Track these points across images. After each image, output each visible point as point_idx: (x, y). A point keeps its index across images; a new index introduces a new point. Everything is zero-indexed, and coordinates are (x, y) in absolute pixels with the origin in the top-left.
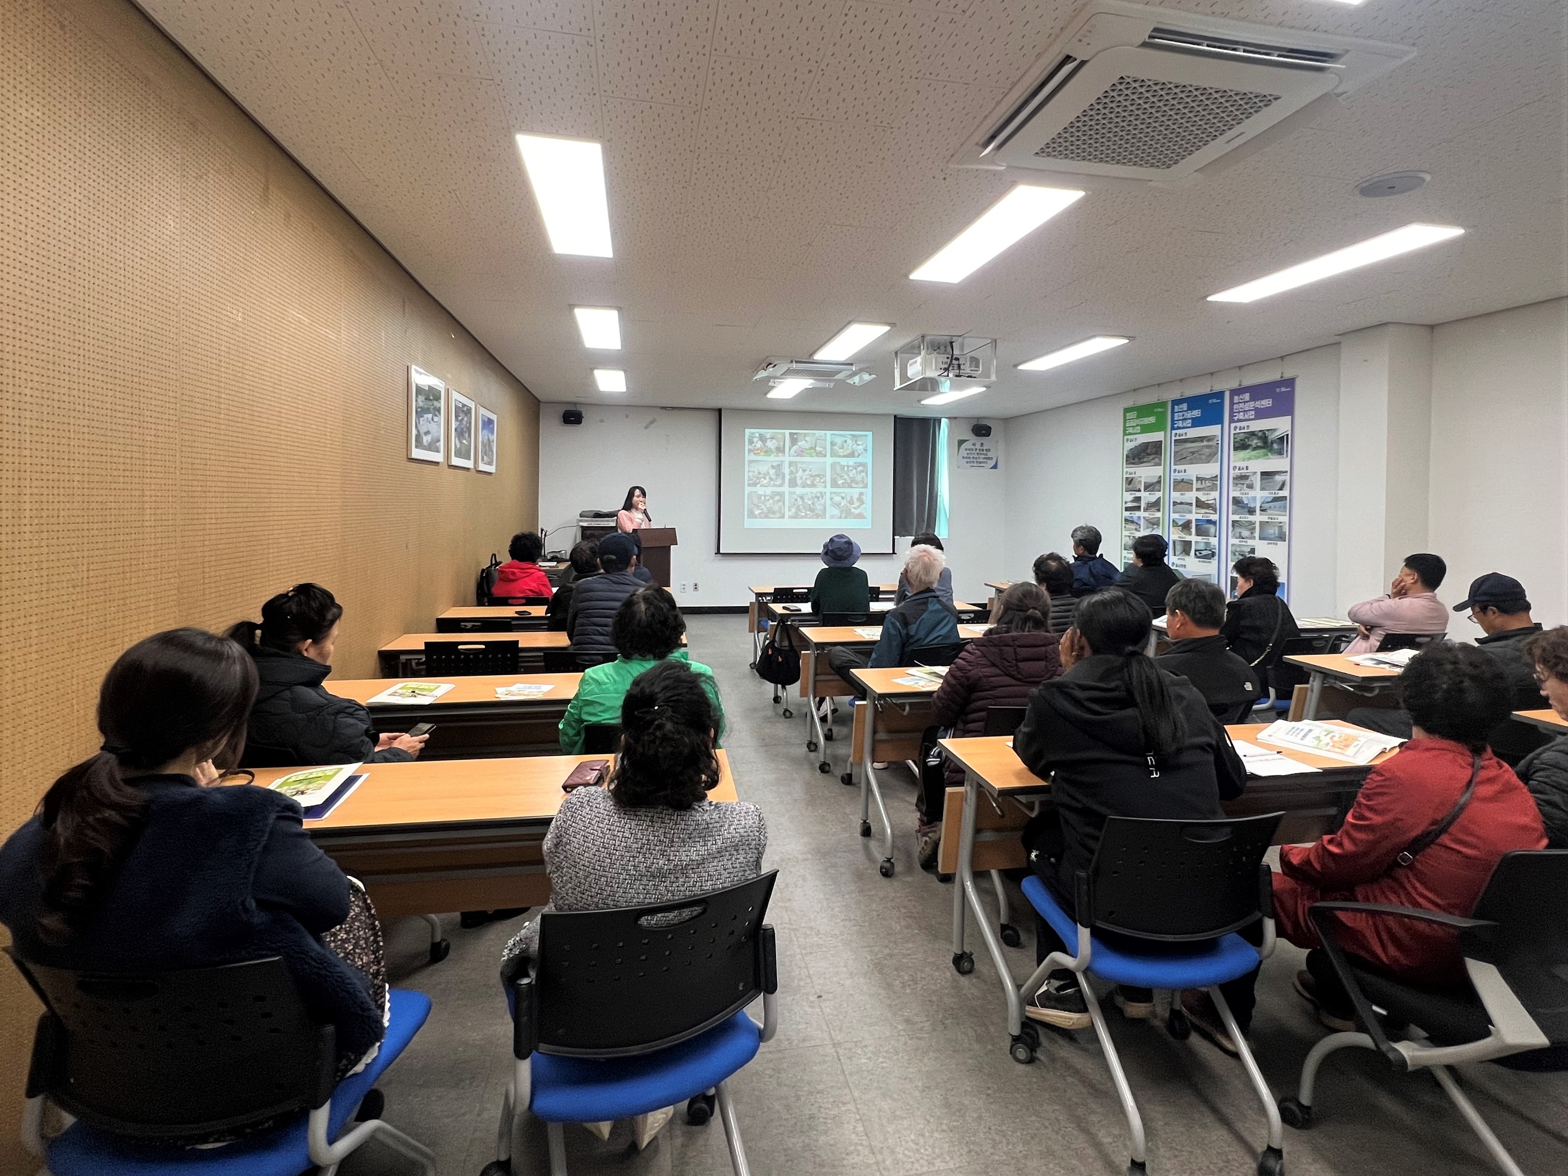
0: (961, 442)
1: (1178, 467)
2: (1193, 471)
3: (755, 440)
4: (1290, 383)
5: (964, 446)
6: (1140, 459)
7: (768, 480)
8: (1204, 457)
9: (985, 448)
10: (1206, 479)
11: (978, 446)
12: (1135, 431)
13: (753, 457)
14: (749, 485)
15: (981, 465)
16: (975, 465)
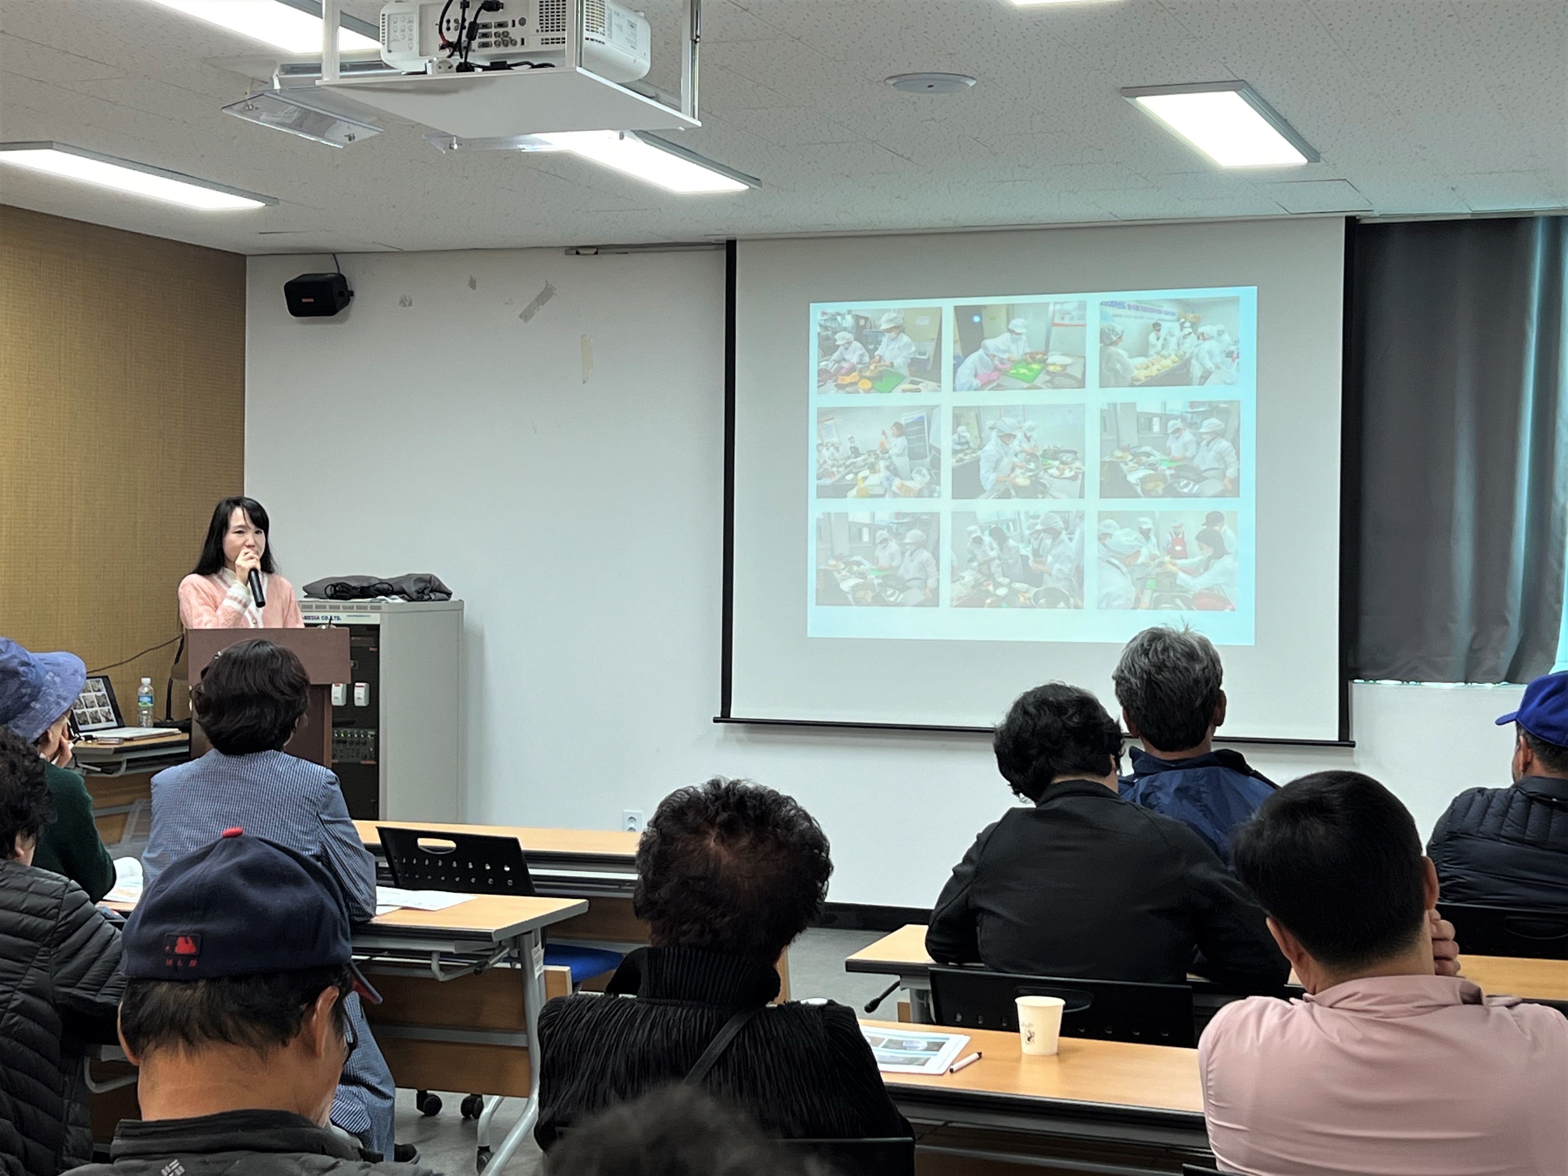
3: (841, 338)
7: (883, 473)
13: (831, 398)
14: (822, 493)
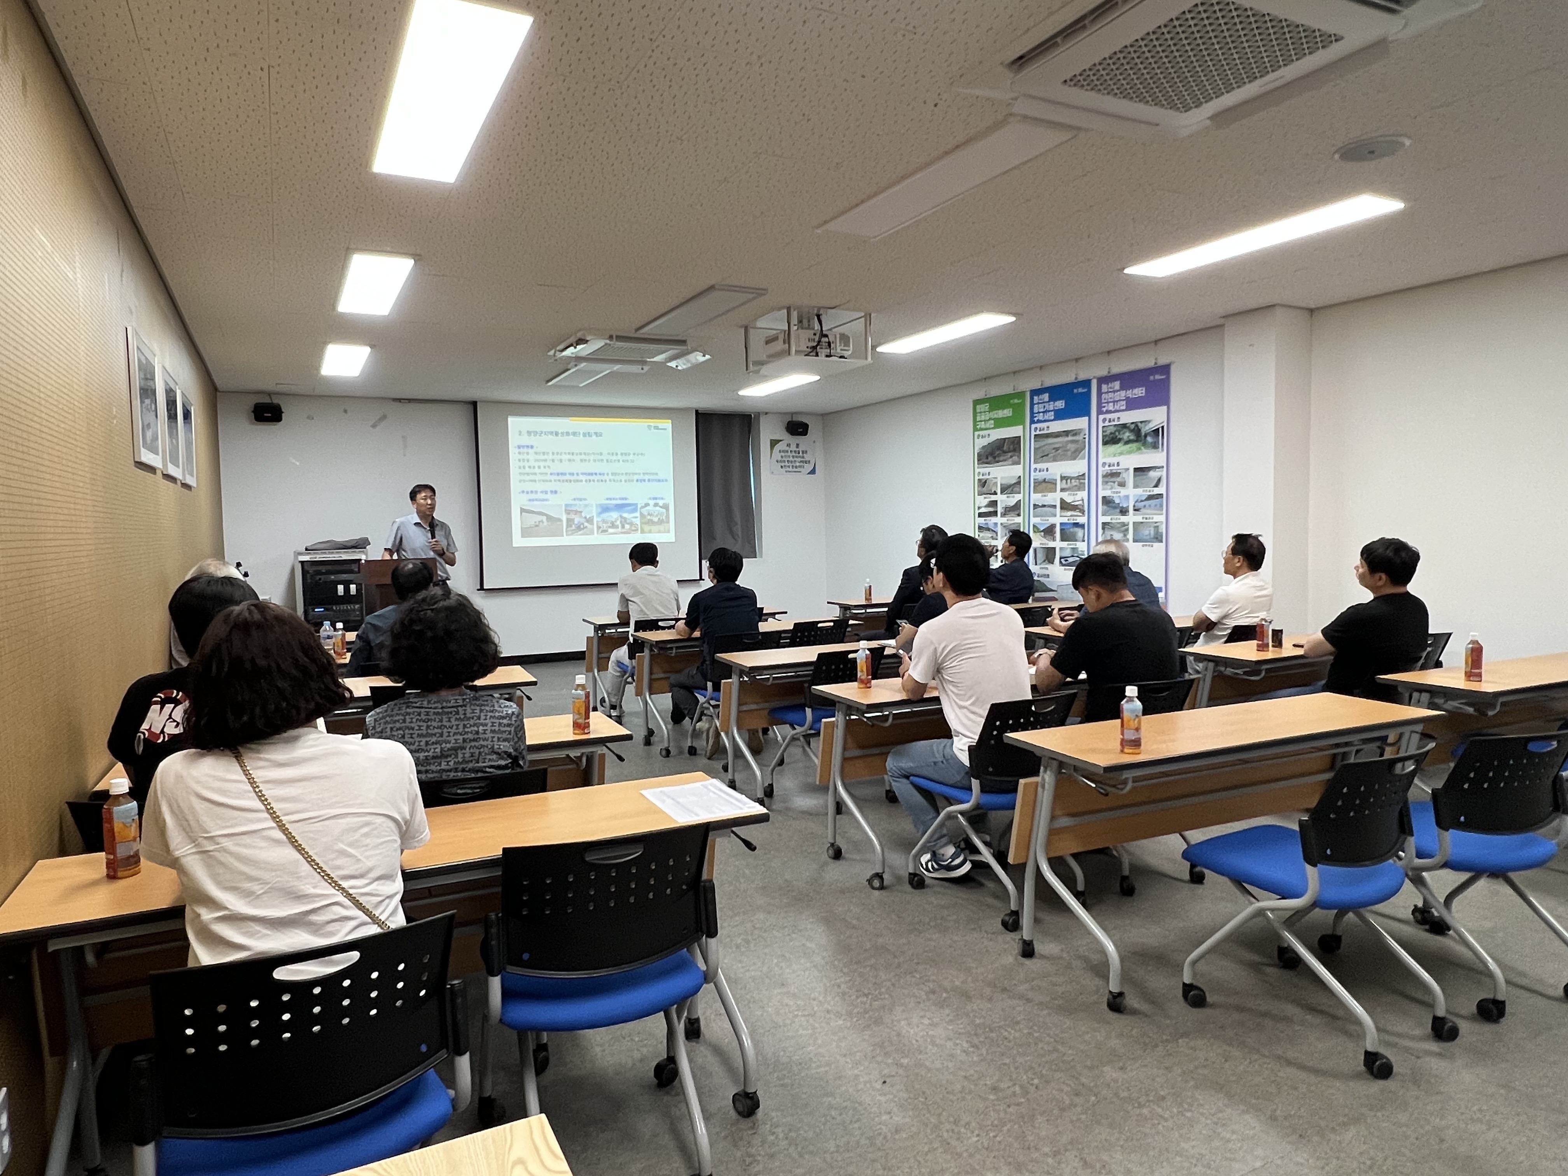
0: (774, 443)
1: (1039, 466)
2: (1057, 469)
4: (1165, 369)
5: (778, 447)
6: (995, 458)
8: (1069, 453)
9: (800, 449)
10: (1071, 478)
11: (793, 448)
12: (988, 426)
15: (797, 469)
16: (791, 469)
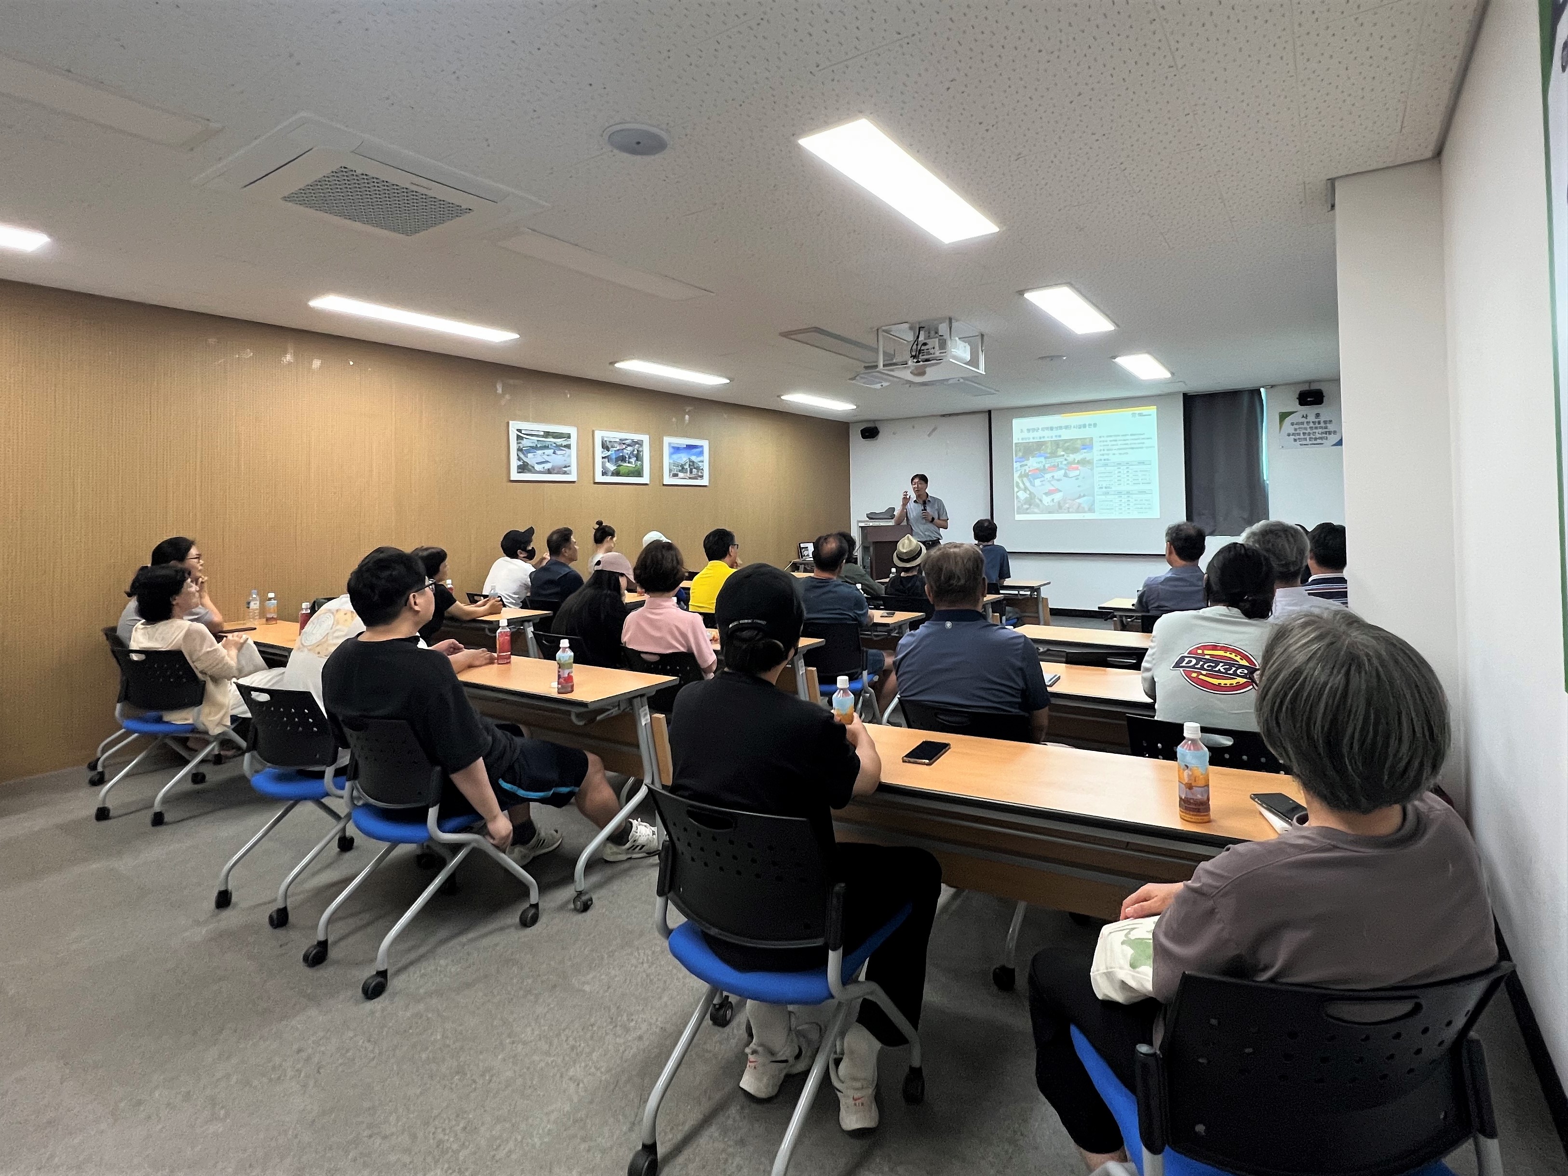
0: (1283, 416)
5: (1288, 420)
9: (1322, 419)
11: (1312, 418)
15: (1316, 441)
16: (1308, 442)
